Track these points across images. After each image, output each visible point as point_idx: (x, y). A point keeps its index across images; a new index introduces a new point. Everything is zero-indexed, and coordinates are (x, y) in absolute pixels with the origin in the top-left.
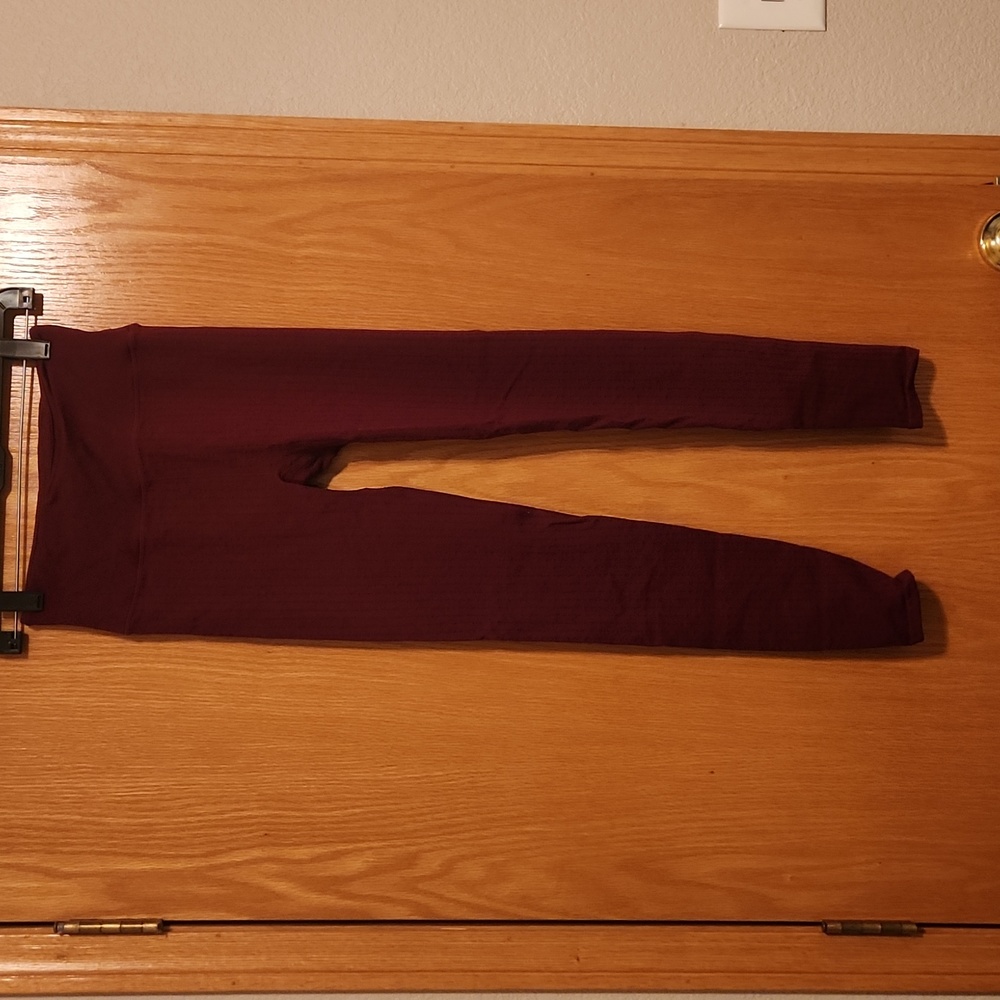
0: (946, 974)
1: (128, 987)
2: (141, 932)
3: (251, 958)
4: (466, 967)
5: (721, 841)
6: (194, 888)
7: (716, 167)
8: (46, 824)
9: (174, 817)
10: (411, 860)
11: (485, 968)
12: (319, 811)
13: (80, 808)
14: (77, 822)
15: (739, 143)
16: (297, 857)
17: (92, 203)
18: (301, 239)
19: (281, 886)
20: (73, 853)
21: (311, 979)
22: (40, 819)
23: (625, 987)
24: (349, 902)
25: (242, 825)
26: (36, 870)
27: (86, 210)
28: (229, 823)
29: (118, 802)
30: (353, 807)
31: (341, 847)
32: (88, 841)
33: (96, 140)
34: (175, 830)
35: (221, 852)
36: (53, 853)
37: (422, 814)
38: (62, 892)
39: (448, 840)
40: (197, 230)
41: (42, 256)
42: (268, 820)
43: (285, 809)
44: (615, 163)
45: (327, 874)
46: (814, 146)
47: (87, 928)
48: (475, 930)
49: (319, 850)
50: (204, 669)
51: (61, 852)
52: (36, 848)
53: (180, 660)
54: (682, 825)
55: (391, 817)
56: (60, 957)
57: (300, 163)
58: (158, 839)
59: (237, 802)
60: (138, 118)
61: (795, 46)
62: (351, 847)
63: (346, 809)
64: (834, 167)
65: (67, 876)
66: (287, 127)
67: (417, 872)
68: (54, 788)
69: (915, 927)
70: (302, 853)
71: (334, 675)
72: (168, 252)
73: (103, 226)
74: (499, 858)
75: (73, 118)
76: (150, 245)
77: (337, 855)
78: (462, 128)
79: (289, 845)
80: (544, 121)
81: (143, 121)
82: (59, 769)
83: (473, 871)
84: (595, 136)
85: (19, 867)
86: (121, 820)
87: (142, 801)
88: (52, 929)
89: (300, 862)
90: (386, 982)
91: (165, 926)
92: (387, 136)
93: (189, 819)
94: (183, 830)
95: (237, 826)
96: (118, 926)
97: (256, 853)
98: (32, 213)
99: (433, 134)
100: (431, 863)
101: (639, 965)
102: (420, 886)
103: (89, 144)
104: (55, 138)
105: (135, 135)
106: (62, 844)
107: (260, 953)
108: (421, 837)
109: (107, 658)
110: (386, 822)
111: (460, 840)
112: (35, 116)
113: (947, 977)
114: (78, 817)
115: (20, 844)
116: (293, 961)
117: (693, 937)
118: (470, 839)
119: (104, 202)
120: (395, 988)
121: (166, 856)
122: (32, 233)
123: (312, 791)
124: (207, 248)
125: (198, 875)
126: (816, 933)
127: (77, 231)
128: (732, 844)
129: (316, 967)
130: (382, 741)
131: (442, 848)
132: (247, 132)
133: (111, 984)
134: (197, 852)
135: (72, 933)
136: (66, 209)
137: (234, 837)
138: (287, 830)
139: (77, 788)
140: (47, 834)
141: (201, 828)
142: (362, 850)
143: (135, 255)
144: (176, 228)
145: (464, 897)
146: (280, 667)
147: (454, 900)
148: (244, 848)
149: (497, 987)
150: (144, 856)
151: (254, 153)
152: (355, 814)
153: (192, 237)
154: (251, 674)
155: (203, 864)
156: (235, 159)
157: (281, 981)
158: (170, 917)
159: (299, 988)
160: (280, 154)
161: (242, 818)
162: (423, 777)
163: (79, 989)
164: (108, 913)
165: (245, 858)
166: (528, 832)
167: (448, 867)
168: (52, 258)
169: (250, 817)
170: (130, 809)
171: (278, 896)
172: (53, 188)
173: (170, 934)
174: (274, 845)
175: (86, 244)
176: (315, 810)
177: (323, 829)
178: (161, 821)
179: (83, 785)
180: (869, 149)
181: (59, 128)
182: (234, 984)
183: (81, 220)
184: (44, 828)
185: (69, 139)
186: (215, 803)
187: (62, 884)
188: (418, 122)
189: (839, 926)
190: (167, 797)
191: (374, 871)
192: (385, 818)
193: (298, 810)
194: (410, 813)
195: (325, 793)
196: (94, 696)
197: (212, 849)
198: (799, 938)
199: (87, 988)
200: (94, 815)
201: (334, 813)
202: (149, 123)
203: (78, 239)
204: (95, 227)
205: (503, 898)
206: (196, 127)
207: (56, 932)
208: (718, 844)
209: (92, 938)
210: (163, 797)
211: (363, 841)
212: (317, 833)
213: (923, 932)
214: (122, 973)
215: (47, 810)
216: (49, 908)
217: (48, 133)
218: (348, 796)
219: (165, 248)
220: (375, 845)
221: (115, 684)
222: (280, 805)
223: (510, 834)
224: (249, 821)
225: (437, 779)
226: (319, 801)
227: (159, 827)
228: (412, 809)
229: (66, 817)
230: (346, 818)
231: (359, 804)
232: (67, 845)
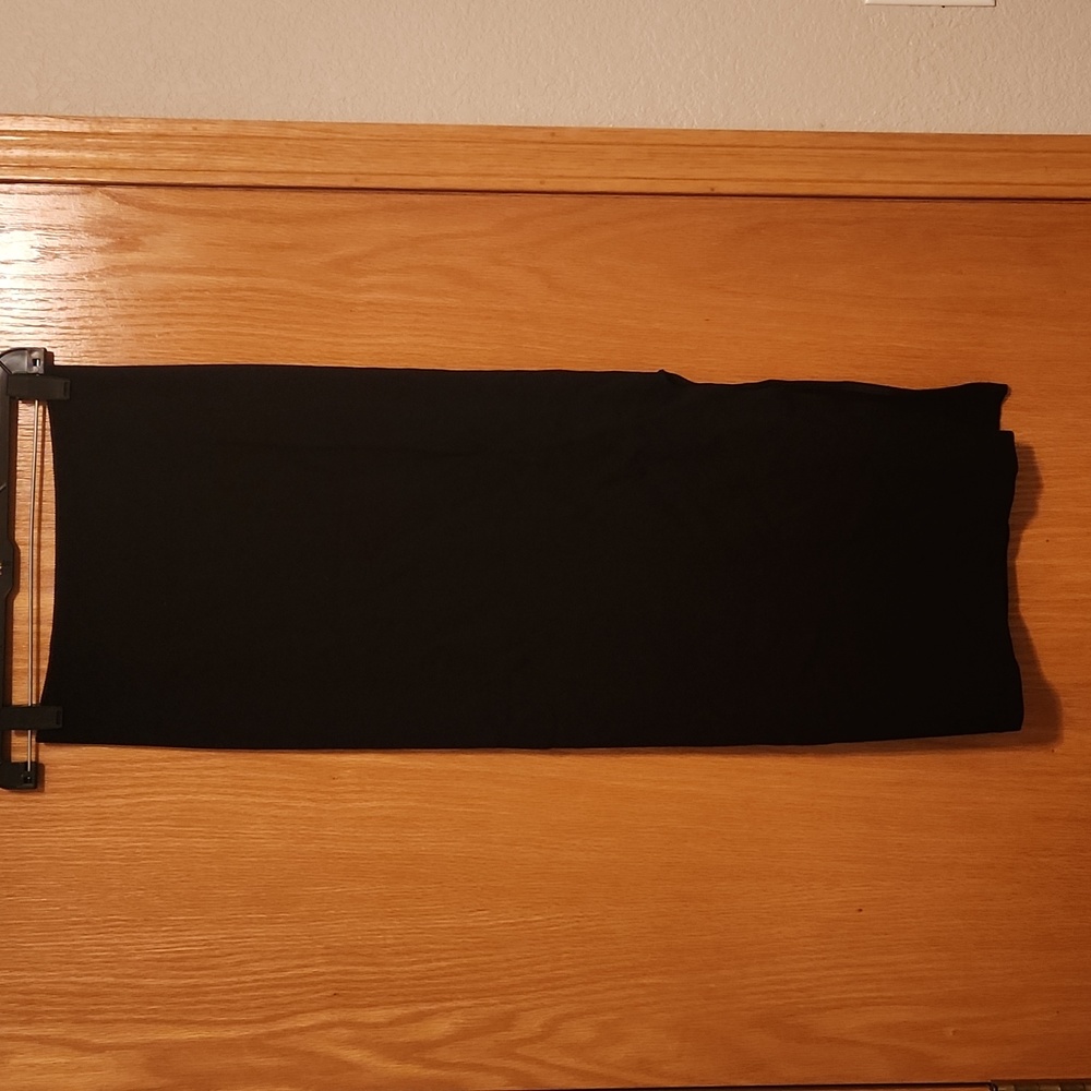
5: (871, 991)
6: (252, 1060)
7: (863, 179)
8: (72, 988)
9: (226, 976)
10: (507, 1021)
12: (397, 965)
13: (112, 968)
14: (109, 985)
15: (890, 149)
16: (372, 1020)
17: (110, 241)
18: (362, 281)
19: (354, 1055)
20: (106, 1022)
22: (66, 983)
24: (435, 1072)
25: (306, 985)
26: (63, 1043)
27: (101, 250)
28: (290, 982)
29: (159, 960)
30: (439, 960)
31: (424, 1007)
32: (124, 1007)
33: (104, 156)
34: (226, 992)
35: (283, 1016)
36: (82, 1022)
37: (519, 966)
38: (96, 1068)
39: (551, 996)
40: (237, 272)
41: (48, 306)
42: (338, 977)
43: (359, 964)
44: (740, 176)
45: (408, 1039)
46: (982, 151)
49: (398, 1012)
50: (257, 800)
51: (93, 1021)
52: (61, 1017)
53: (229, 791)
54: (825, 973)
55: (484, 971)
58: (208, 1002)
59: (300, 957)
60: (155, 126)
61: (958, 25)
62: (434, 1007)
63: (430, 961)
64: (1004, 177)
65: (101, 1049)
66: (340, 136)
67: (515, 1035)
68: (82, 945)
70: (378, 1015)
71: (412, 804)
72: (201, 299)
73: (122, 268)
74: (611, 1016)
75: (75, 127)
76: (181, 291)
77: (420, 1017)
78: (553, 134)
79: (363, 1007)
80: (651, 124)
81: (162, 130)
82: (87, 922)
83: (582, 1032)
84: (716, 143)
85: (41, 1040)
86: (162, 982)
87: (188, 958)
89: (376, 1026)
92: (461, 145)
93: (243, 979)
94: (236, 991)
95: (300, 985)
97: (324, 1017)
98: (36, 254)
99: (518, 142)
100: (532, 1023)
102: (518, 1051)
103: (95, 160)
104: (53, 154)
105: (151, 148)
106: (93, 1012)
108: (519, 993)
109: (143, 790)
110: (477, 976)
111: (565, 996)
112: (27, 125)
114: (111, 980)
115: (42, 1013)
119: (122, 239)
121: (216, 1023)
122: (37, 277)
123: (388, 942)
124: (249, 293)
125: (255, 1044)
127: (90, 275)
128: (884, 994)
130: (470, 881)
131: (544, 1006)
132: (290, 142)
134: (253, 1017)
136: (76, 248)
137: (298, 998)
138: (360, 989)
139: (108, 945)
140: (75, 1000)
141: (258, 988)
142: (449, 1010)
143: (162, 303)
144: (210, 271)
145: (570, 1062)
146: (348, 796)
147: (559, 1066)
148: (309, 1011)
150: (192, 1022)
151: (298, 169)
152: (441, 968)
153: (230, 280)
154: (313, 805)
155: (262, 1031)
156: (277, 176)
160: (331, 169)
161: (306, 976)
162: (519, 923)
165: (312, 1023)
166: (643, 985)
167: (550, 1029)
168: (61, 309)
169: (316, 974)
170: (172, 968)
171: (351, 1066)
172: (61, 223)
174: (344, 1006)
175: (103, 291)
176: (392, 965)
177: (402, 987)
178: (211, 982)
179: (116, 941)
180: (1048, 155)
181: (57, 140)
183: (94, 261)
184: (72, 994)
185: (71, 153)
186: (273, 959)
187: (94, 1059)
188: (499, 128)
190: (217, 952)
191: (465, 1034)
192: (476, 972)
193: (372, 965)
194: (505, 965)
195: (404, 944)
196: (128, 835)
197: (272, 1013)
200: (129, 976)
201: (415, 967)
202: (169, 132)
203: (92, 285)
204: (111, 271)
205: (616, 1061)
206: (226, 137)
208: (869, 994)
210: (212, 953)
211: (451, 1000)
212: (396, 991)
215: (73, 972)
217: (45, 146)
218: (432, 946)
219: (198, 294)
220: (465, 1003)
221: (150, 820)
222: (350, 960)
223: (623, 988)
224: (315, 979)
225: (536, 925)
226: (397, 954)
227: (208, 989)
228: (508, 960)
229: (96, 979)
230: (430, 973)
231: (443, 955)
232: (99, 1012)
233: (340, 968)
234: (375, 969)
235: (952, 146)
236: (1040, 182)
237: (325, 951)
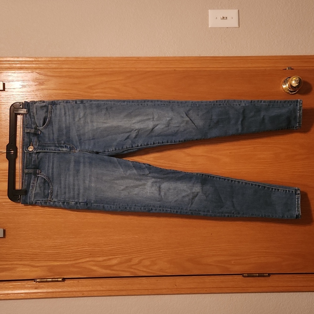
0: (276, 287)
1: (54, 296)
2: (58, 281)
3: (87, 287)
4: (146, 289)
5: (214, 253)
6: (72, 269)
7: (209, 67)
8: (31, 253)
9: (66, 250)
10: (130, 260)
11: (151, 289)
12: (105, 247)
13: (40, 248)
14: (39, 252)
15: (215, 60)
16: (99, 260)
17: (37, 83)
18: (94, 91)
19: (95, 268)
20: (38, 260)
21: (104, 293)
22: (29, 252)
23: (189, 293)
24: (113, 272)
25: (84, 252)
26: (28, 265)
27: (36, 85)
28: (80, 251)
29: (50, 247)
30: (114, 246)
31: (111, 257)
32: (42, 257)
33: (37, 65)
34: (65, 254)
35: (78, 259)
36: (33, 261)
37: (133, 248)
38: (36, 271)
40: (66, 90)
41: (24, 98)
42: (91, 250)
43: (96, 247)
44: (181, 67)
45: (107, 264)
46: (236, 60)
47: (43, 281)
48: (148, 279)
49: (105, 258)
51: (35, 260)
52: (28, 259)
54: (204, 249)
55: (125, 249)
56: (36, 288)
57: (94, 70)
58: (61, 256)
59: (82, 246)
60: (49, 59)
61: (231, 32)
62: (113, 257)
63: (112, 247)
64: (242, 66)
65: (37, 267)
66: (90, 60)
67: (132, 263)
68: (33, 243)
69: (267, 275)
70: (100, 259)
72: (58, 96)
73: (40, 89)
74: (154, 259)
75: (31, 59)
76: (53, 94)
77: (110, 259)
78: (138, 58)
79: (97, 257)
80: (161, 56)
81: (50, 60)
82: (34, 238)
83: (147, 263)
84: (175, 59)
85: (24, 265)
86: (51, 251)
87: (57, 246)
88: (33, 281)
89: (100, 261)
90: (124, 293)
91: (64, 280)
92: (117, 61)
93: (69, 251)
94: (68, 254)
95: (82, 252)
96: (51, 280)
97: (88, 259)
98: (21, 87)
99: (130, 60)
100: (136, 261)
101: (193, 287)
102: (133, 267)
103: (35, 67)
104: (26, 65)
105: (48, 64)
107: (90, 286)
108: (133, 254)
110: (123, 250)
111: (143, 254)
112: (20, 59)
113: (277, 288)
114: (39, 251)
115: (24, 258)
116: (99, 288)
117: (207, 279)
118: (146, 254)
119: (41, 83)
120: (126, 294)
121: (63, 261)
122: (21, 92)
123: (102, 242)
124: (69, 94)
125: (73, 266)
126: (241, 277)
127: (33, 91)
128: (217, 254)
129: (105, 289)
130: (121, 228)
131: (138, 257)
132: (79, 62)
133: (50, 295)
134: (72, 259)
135: (39, 282)
136: (30, 85)
137: (82, 255)
138: (96, 253)
139: (39, 243)
140: (31, 256)
141: (73, 253)
142: (116, 258)
143: (49, 97)
144: (60, 89)
145: (145, 270)
147: (142, 270)
148: (85, 258)
149: (154, 294)
150: (58, 261)
151: (80, 67)
152: (115, 248)
153: (64, 92)
155: (74, 263)
157: (95, 293)
158: (65, 277)
159: (101, 295)
160: (88, 67)
161: (83, 250)
162: (133, 238)
163: (41, 297)
164: (49, 276)
165: (85, 261)
166: (161, 252)
167: (140, 262)
168: (26, 99)
169: (86, 250)
170: (53, 248)
171: (94, 271)
172: (26, 79)
173: (65, 281)
174: (93, 257)
175: (36, 95)
176: (103, 247)
177: (106, 252)
178: (62, 251)
180: (252, 60)
181: (27, 62)
182: (83, 294)
183: (34, 88)
184: (30, 254)
185: (30, 65)
186: (76, 246)
187: (36, 269)
188: (126, 57)
189: (247, 275)
190: (63, 245)
191: (120, 263)
193: (99, 247)
194: (129, 247)
195: (106, 243)
196: (43, 218)
197: (76, 258)
198: (236, 278)
199: (44, 297)
200: (44, 250)
201: (109, 248)
202: (52, 60)
203: (33, 93)
204: (38, 90)
205: (155, 270)
206: (65, 61)
207: (35, 282)
208: (214, 254)
209: (44, 283)
211: (117, 255)
212: (104, 253)
213: (270, 276)
214: (53, 292)
215: (31, 249)
216: (32, 275)
217: (24, 64)
218: (113, 243)
219: (57, 95)
220: (120, 256)
221: (48, 215)
222: (94, 246)
223: (157, 252)
224: (86, 251)
225: (136, 238)
226: (105, 245)
227: (61, 253)
228: (130, 246)
229: (36, 251)
230: (112, 249)
231: (115, 245)
232: (36, 258)
233: (92, 248)
235: (229, 59)
236: (250, 67)
237: (88, 244)
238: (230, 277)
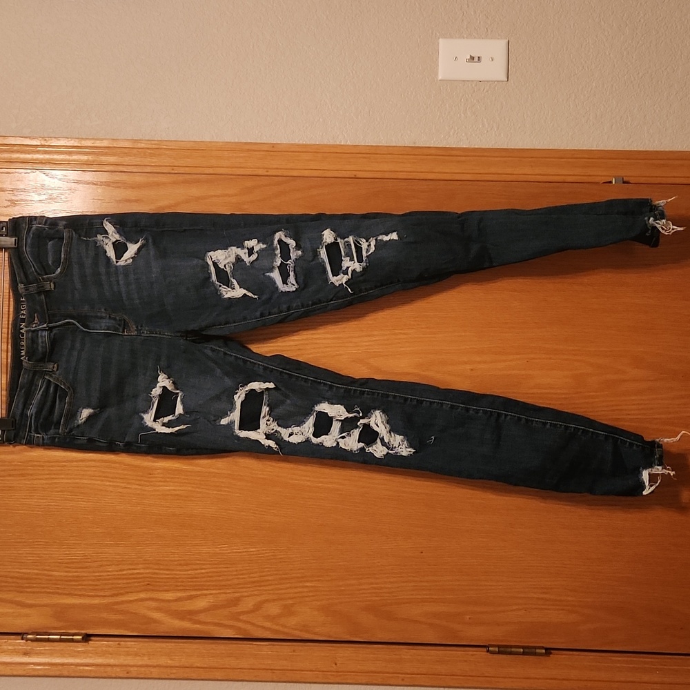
0: (564, 680)
1: (66, 673)
2: (72, 641)
3: (138, 658)
4: (268, 667)
5: (426, 595)
6: (105, 615)
7: (434, 171)
8: (16, 575)
9: (94, 572)
10: (236, 602)
11: (279, 668)
12: (180, 571)
13: (37, 566)
14: (37, 574)
15: (449, 156)
16: (167, 598)
19: (157, 615)
20: (34, 593)
21: (174, 671)
22: (14, 572)
23: (364, 682)
24: (198, 626)
25: (134, 578)
26: (11, 602)
28: (125, 577)
29: (60, 563)
30: (201, 569)
31: (193, 593)
32: (42, 585)
33: (47, 156)
34: (94, 580)
35: (122, 594)
36: (21, 592)
37: (242, 574)
38: (27, 615)
39: (258, 590)
42: (150, 575)
43: (161, 569)
44: (370, 169)
45: (185, 609)
46: (497, 157)
47: (40, 636)
48: (273, 645)
49: (179, 594)
50: (111, 484)
51: (27, 592)
52: (12, 589)
53: (97, 478)
54: (402, 585)
55: (225, 575)
56: (26, 654)
57: (173, 169)
58: (84, 585)
59: (131, 564)
61: (487, 91)
62: (199, 593)
63: (197, 570)
64: (509, 170)
65: (31, 606)
66: (165, 147)
67: (239, 609)
68: (22, 554)
69: (544, 651)
70: (169, 596)
71: (190, 489)
74: (289, 602)
75: (33, 142)
77: (191, 598)
78: (273, 147)
79: (161, 591)
80: (325, 142)
81: (76, 144)
82: (25, 542)
83: (274, 609)
84: (358, 151)
85: (2, 600)
86: (62, 574)
87: (75, 562)
88: (20, 637)
89: (169, 601)
90: (218, 674)
91: (87, 638)
92: (226, 152)
93: (102, 574)
94: (98, 580)
95: (131, 579)
96: (59, 637)
97: (142, 595)
99: (256, 151)
100: (249, 604)
101: (373, 669)
102: (241, 617)
103: (42, 159)
104: (22, 156)
105: (71, 153)
106: (27, 587)
107: (144, 655)
108: (242, 588)
109: (54, 476)
110: (220, 578)
111: (266, 590)
113: (564, 682)
114: (36, 571)
115: (2, 586)
116: (164, 661)
117: (406, 653)
118: (272, 590)
120: (224, 678)
121: (88, 596)
123: (176, 559)
125: (108, 608)
126: (482, 653)
128: (433, 597)
129: (177, 664)
130: (219, 529)
131: (254, 595)
132: (140, 150)
133: (55, 671)
134: (107, 594)
135: (32, 640)
137: (129, 585)
138: (161, 582)
139: (35, 554)
140: (18, 581)
141: (109, 579)
145: (268, 624)
146: (157, 483)
147: (262, 626)
148: (135, 592)
149: (286, 680)
150: (76, 595)
152: (202, 573)
154: (140, 487)
155: (110, 601)
156: (133, 167)
157: (155, 672)
158: (91, 632)
159: (167, 677)
160: (160, 164)
161: (133, 574)
162: (244, 552)
163: (36, 673)
164: (55, 628)
165: (136, 598)
166: (307, 587)
167: (258, 607)
169: (138, 574)
170: (67, 567)
171: (155, 621)
173: (90, 642)
174: (153, 590)
176: (178, 571)
177: (183, 582)
178: (86, 575)
179: (39, 552)
180: (533, 159)
182: (128, 673)
184: (16, 577)
185: (31, 156)
186: (118, 565)
187: (27, 611)
188: (246, 143)
189: (497, 649)
190: (89, 560)
191: (213, 608)
192: (220, 576)
193: (167, 570)
194: (235, 573)
195: (184, 560)
196: (46, 499)
197: (116, 592)
198: (472, 655)
199: (41, 673)
200: (46, 570)
201: (189, 572)
202: (79, 145)
205: (291, 625)
206: (108, 147)
207: (22, 639)
208: (425, 597)
209: (44, 644)
210: (86, 560)
211: (207, 590)
212: (179, 584)
213: (551, 653)
214: (62, 665)
215: (18, 567)
216: (20, 624)
217: (18, 152)
218: (198, 562)
220: (214, 592)
221: (58, 492)
222: (156, 567)
223: (295, 588)
224: (138, 576)
225: (252, 553)
226: (180, 565)
227: (84, 578)
228: (237, 571)
229: (29, 571)
230: (196, 576)
231: (204, 567)
232: (29, 587)
233: (151, 571)
234: (167, 572)
235: (482, 154)
236: (528, 173)
237: (144, 562)
238: (459, 653)
